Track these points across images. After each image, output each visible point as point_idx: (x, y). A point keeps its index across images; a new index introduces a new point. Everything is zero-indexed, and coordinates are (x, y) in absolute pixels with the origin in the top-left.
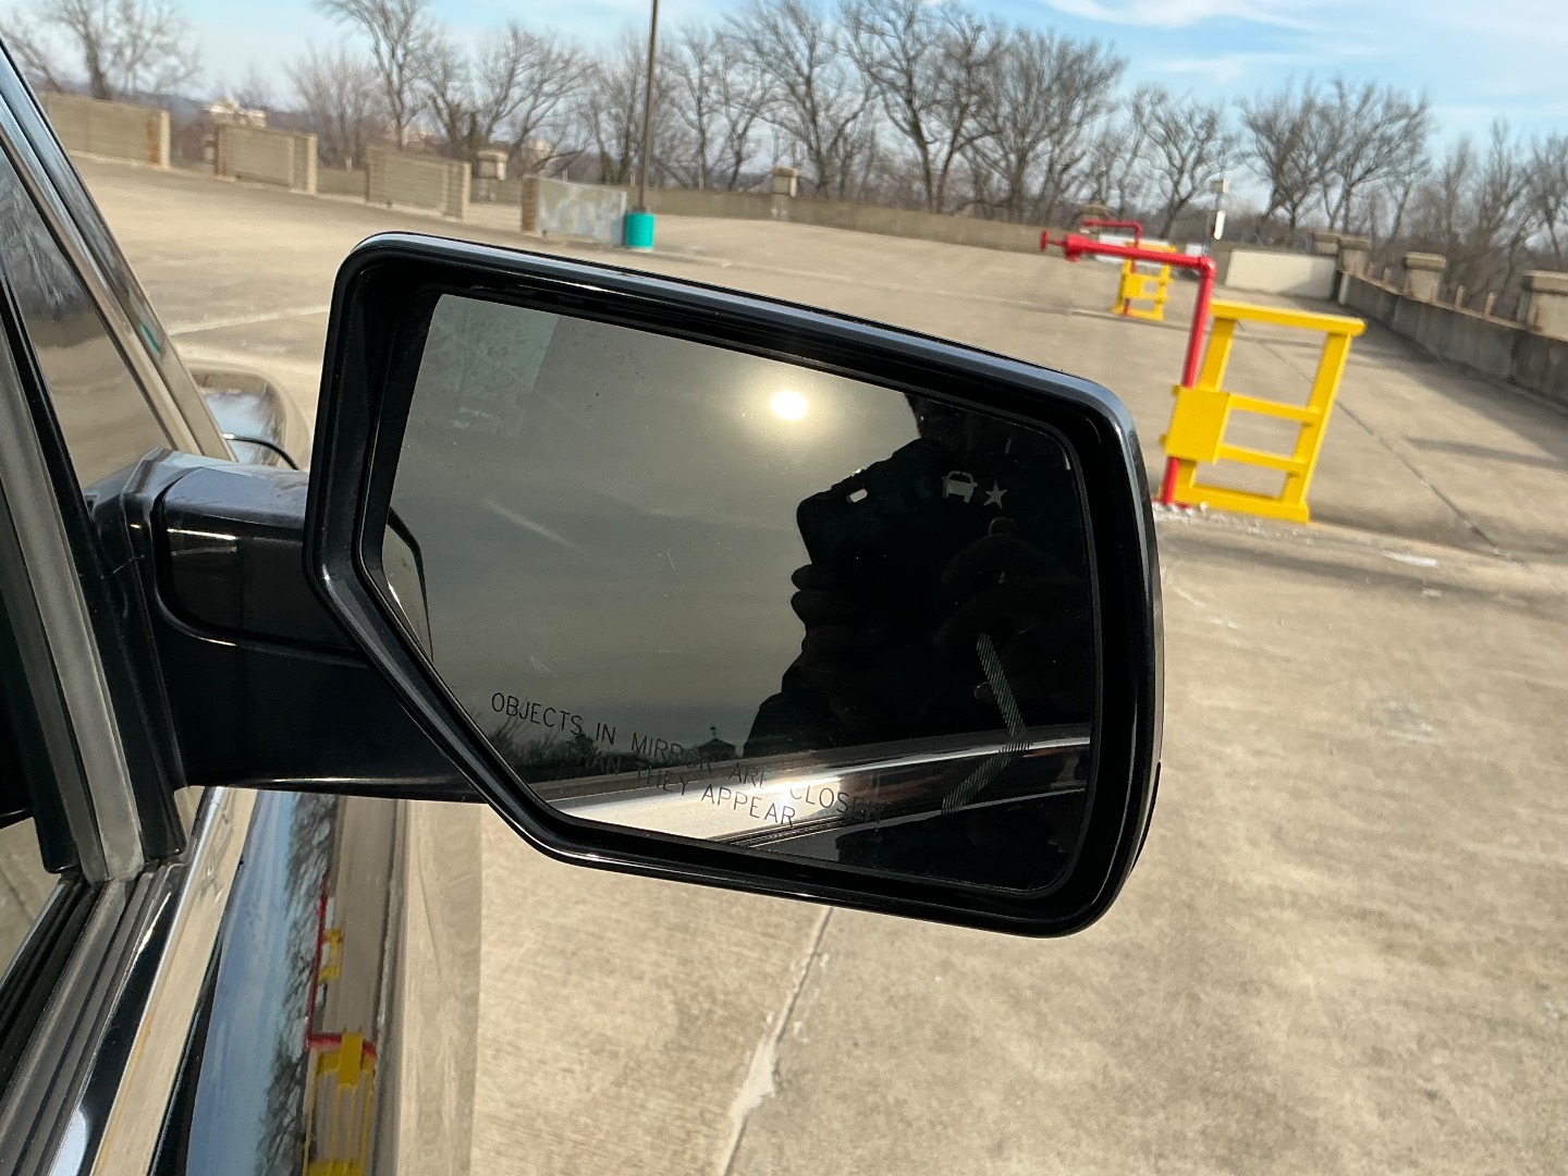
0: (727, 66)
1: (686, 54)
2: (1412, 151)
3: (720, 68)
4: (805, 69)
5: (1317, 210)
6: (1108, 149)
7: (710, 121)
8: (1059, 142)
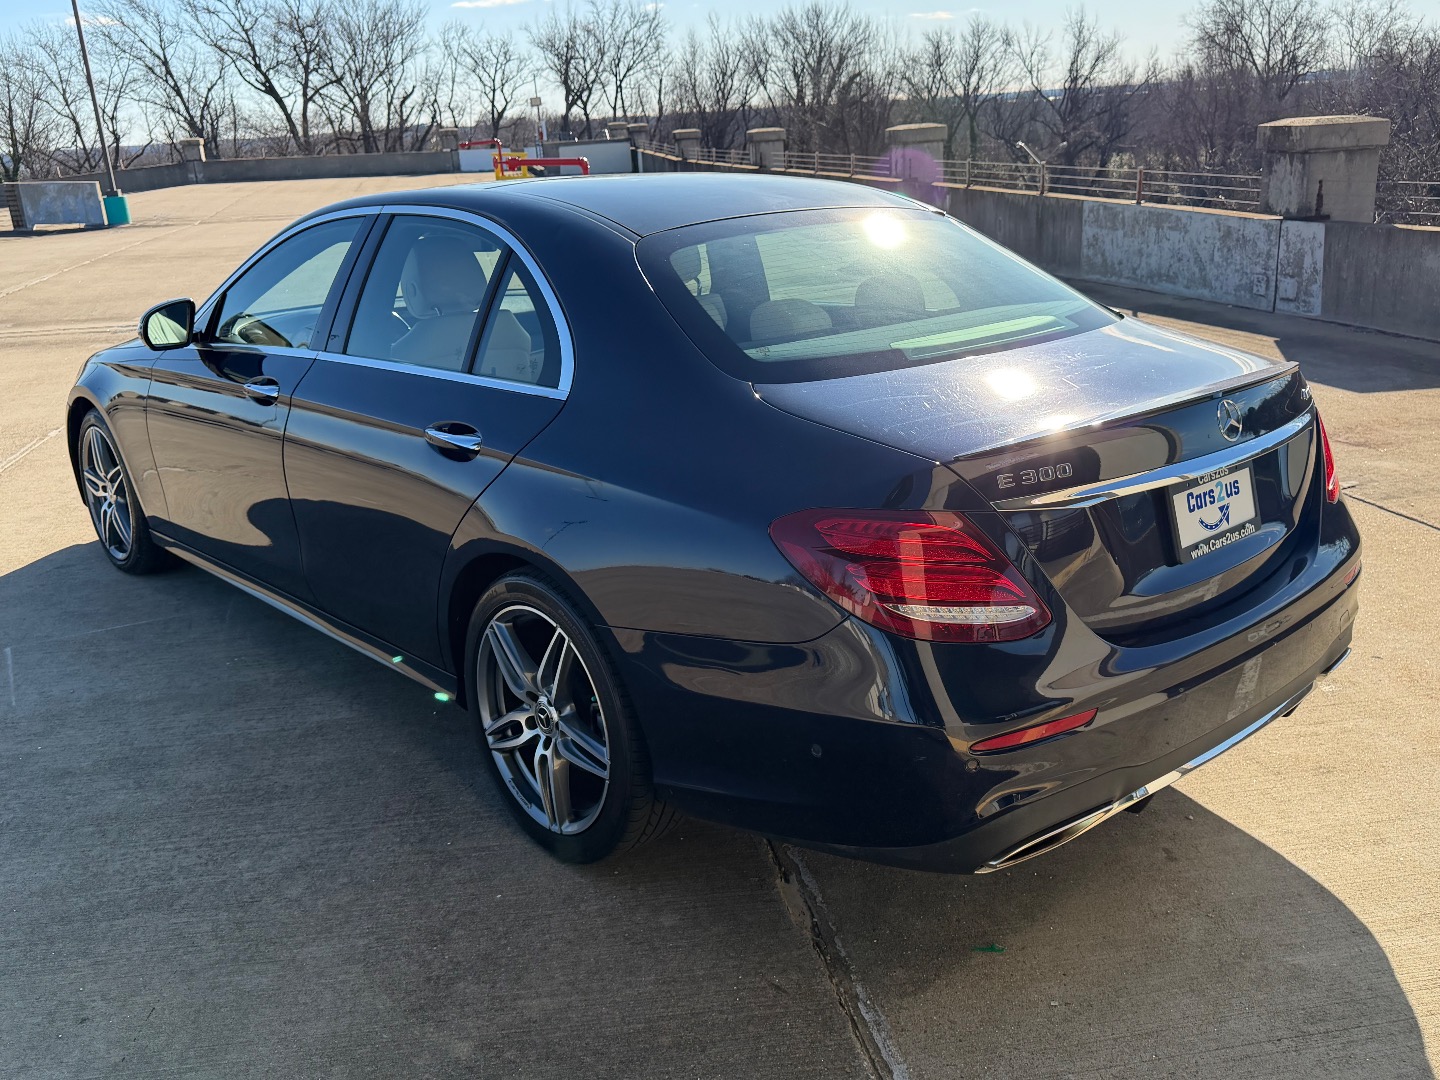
2: (657, 48)
4: (160, 53)
5: (600, 106)
6: (432, 83)
7: (77, 110)
8: (391, 81)
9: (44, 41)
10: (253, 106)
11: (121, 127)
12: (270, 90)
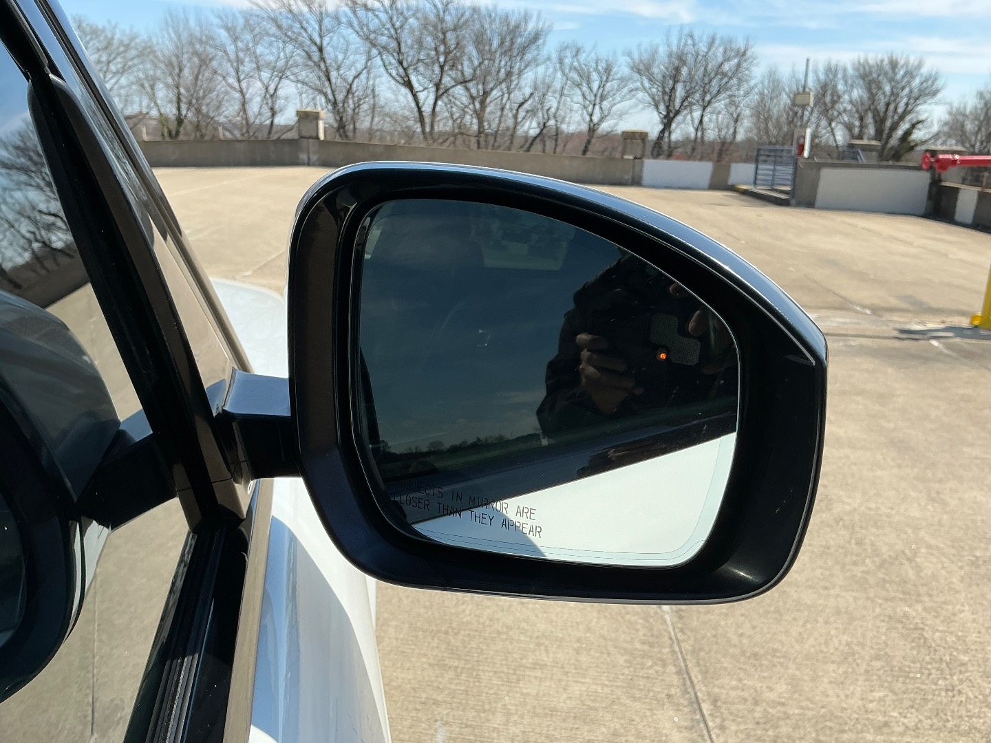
0: (256, 43)
1: (223, 34)
3: (251, 45)
4: (318, 40)
7: (248, 85)
9: (230, 25)
10: (389, 95)
11: (280, 103)
12: (409, 85)
